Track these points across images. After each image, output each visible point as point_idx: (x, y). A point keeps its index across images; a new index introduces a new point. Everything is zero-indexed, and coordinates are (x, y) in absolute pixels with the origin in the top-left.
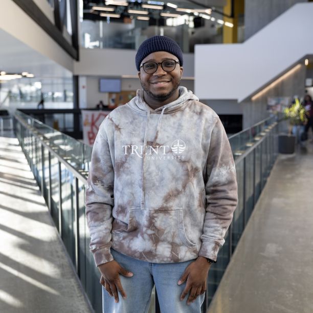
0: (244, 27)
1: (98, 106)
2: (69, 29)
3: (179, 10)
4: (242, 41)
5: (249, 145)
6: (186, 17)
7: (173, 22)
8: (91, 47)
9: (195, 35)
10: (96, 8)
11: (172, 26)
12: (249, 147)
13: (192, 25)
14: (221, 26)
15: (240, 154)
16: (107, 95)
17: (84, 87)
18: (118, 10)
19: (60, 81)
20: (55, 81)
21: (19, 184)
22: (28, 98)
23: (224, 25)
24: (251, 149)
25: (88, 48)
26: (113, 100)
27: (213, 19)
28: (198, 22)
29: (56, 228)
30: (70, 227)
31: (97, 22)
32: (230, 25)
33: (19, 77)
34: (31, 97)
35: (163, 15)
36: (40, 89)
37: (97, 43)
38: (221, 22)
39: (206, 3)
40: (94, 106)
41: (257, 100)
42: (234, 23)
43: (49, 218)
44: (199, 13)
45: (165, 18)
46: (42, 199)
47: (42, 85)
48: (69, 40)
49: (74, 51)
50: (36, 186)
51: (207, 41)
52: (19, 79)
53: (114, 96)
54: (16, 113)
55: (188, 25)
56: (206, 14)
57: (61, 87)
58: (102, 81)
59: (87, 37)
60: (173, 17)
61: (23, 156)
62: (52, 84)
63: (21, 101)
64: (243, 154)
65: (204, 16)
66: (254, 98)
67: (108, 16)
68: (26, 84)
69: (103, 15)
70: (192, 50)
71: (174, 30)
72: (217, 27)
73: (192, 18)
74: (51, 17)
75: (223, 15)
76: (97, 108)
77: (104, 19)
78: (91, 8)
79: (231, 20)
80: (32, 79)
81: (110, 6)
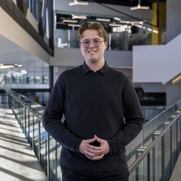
0: (166, 33)
2: (48, 35)
3: (121, 22)
4: (165, 43)
5: (173, 116)
6: (126, 26)
7: (117, 30)
8: (62, 47)
9: (132, 38)
10: (65, 21)
11: (117, 33)
12: (173, 118)
13: (130, 31)
14: (150, 32)
15: (168, 123)
17: (56, 74)
18: (80, 22)
19: (40, 69)
20: (37, 70)
21: (16, 142)
22: (18, 81)
23: (152, 32)
24: (175, 120)
25: (60, 48)
27: (144, 28)
28: (135, 30)
29: (44, 173)
30: (54, 172)
31: (66, 31)
32: (156, 32)
33: (13, 66)
34: (20, 80)
35: (110, 25)
36: (27, 74)
37: (66, 44)
38: (150, 30)
39: (140, 17)
41: (176, 83)
42: (159, 31)
43: (38, 166)
44: (135, 24)
45: (112, 27)
46: (33, 153)
47: (27, 72)
48: (47, 42)
49: (50, 49)
50: (28, 143)
51: (141, 43)
52: (12, 68)
54: (10, 92)
55: (127, 32)
56: (140, 25)
57: (41, 74)
59: (60, 40)
60: (117, 27)
61: (17, 122)
62: (34, 71)
63: (13, 83)
64: (170, 123)
65: (139, 26)
66: (174, 81)
67: (73, 26)
68: (17, 71)
69: (70, 25)
70: (130, 49)
71: (118, 35)
72: (147, 33)
73: (130, 27)
74: (36, 28)
75: (151, 25)
77: (71, 28)
78: (62, 21)
79: (157, 28)
80: (20, 68)
81: (76, 19)
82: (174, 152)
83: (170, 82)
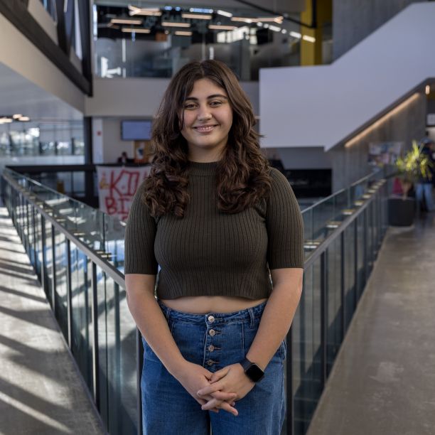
0: (331, 42)
1: (120, 160)
2: (79, 52)
3: (235, 19)
4: (330, 62)
5: (347, 213)
6: (245, 29)
7: (226, 38)
8: (109, 76)
9: (259, 55)
10: (114, 21)
11: (226, 43)
12: (348, 216)
13: (254, 40)
14: (296, 41)
15: (335, 226)
16: (132, 144)
17: (99, 133)
18: (147, 21)
19: (66, 126)
20: (59, 126)
21: (10, 272)
22: (22, 151)
23: (301, 39)
24: (351, 219)
25: (106, 78)
26: (141, 151)
27: (284, 31)
28: (264, 36)
29: (61, 335)
30: (83, 332)
31: (118, 41)
32: (310, 39)
33: (9, 121)
34: (25, 149)
35: (212, 27)
36: (38, 138)
37: (118, 71)
38: (296, 35)
39: (275, 9)
40: (114, 160)
41: (353, 148)
42: (316, 36)
43: (51, 320)
44: (264, 23)
45: (215, 32)
46: (41, 293)
47: (40, 131)
48: (79, 67)
49: (85, 82)
50: (34, 275)
51: (277, 62)
52: (8, 124)
53: (142, 146)
54: (4, 172)
55: (249, 40)
56: (275, 24)
57: (67, 134)
58: (125, 124)
59: (104, 61)
60: (227, 31)
61: (14, 232)
62: (55, 130)
63: (12, 155)
65: (273, 28)
66: (348, 145)
67: (134, 31)
68: (19, 132)
69: (125, 30)
70: (255, 77)
71: (227, 49)
72: (290, 45)
73: (253, 31)
74: (52, 34)
75: (299, 25)
76: (119, 163)
77: (128, 36)
78: (109, 20)
79: (312, 31)
80: (26, 123)
81: (137, 17)
82: (348, 293)
83: (340, 147)
